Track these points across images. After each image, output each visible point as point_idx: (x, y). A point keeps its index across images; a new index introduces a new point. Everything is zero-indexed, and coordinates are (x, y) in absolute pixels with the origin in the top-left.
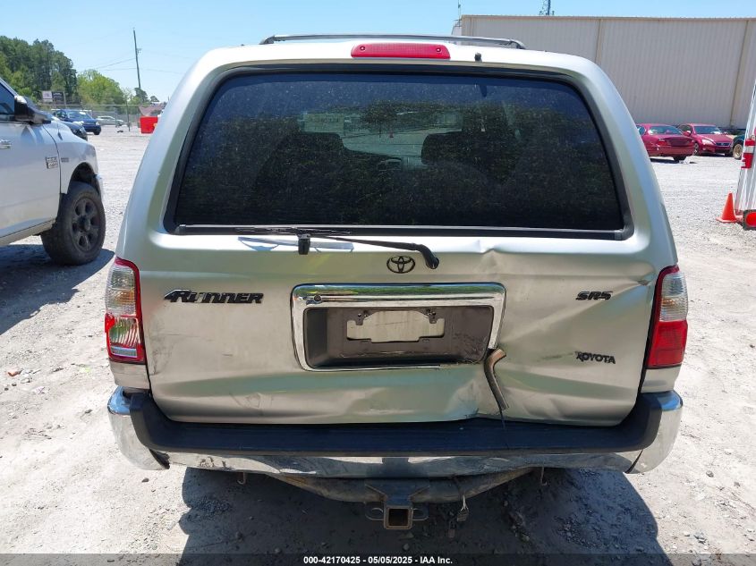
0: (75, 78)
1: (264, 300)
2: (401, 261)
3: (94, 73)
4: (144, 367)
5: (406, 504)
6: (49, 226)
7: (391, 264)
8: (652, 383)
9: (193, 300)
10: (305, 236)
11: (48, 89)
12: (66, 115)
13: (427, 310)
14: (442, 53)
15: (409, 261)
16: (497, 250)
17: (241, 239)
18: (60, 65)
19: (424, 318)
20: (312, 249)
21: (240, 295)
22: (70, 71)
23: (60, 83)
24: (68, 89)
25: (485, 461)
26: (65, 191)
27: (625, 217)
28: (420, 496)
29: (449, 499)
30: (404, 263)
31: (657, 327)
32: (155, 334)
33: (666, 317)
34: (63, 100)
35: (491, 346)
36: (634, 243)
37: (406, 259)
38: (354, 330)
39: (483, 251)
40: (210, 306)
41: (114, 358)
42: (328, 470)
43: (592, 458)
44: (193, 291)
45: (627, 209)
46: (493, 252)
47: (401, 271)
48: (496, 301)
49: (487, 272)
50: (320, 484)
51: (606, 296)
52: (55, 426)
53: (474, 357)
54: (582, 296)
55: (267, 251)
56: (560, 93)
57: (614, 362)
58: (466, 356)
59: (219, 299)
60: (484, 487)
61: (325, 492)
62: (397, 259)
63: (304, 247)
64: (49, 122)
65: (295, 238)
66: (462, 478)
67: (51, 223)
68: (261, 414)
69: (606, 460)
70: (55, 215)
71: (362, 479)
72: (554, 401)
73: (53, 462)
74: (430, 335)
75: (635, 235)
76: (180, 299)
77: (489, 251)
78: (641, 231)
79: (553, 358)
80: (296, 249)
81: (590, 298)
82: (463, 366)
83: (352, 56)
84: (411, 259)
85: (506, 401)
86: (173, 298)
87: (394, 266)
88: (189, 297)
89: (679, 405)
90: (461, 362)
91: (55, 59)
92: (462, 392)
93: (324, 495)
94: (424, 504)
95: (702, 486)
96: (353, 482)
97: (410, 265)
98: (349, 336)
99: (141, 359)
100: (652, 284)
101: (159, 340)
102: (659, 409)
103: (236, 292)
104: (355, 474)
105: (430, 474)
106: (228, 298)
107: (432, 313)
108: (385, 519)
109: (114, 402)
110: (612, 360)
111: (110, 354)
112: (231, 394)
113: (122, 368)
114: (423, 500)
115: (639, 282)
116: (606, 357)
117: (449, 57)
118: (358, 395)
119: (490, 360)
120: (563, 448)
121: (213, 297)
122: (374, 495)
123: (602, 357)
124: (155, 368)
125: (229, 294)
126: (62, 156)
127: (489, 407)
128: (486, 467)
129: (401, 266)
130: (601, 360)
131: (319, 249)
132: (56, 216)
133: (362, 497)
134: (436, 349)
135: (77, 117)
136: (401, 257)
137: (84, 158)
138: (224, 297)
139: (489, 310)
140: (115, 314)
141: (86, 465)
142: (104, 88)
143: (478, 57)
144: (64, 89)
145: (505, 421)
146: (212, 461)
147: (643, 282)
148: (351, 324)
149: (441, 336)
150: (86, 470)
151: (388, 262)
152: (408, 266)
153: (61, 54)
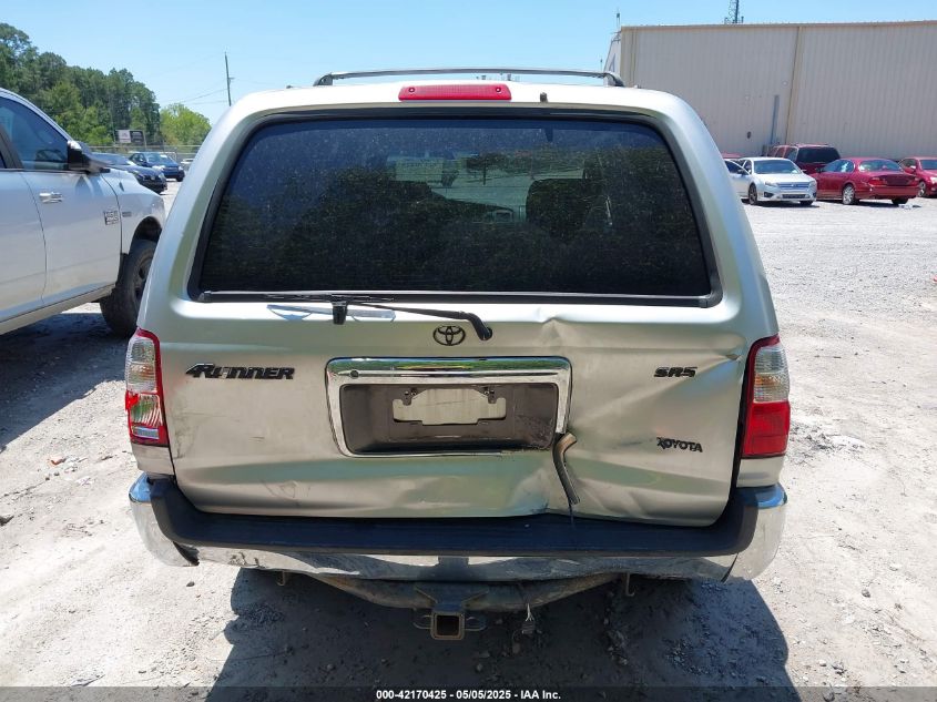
0: (158, 115)
1: (295, 376)
2: (449, 332)
3: (181, 108)
4: (167, 449)
5: (457, 610)
6: (108, 291)
7: (438, 335)
8: (748, 476)
9: (217, 375)
10: (340, 304)
11: (127, 127)
12: (144, 159)
13: (485, 388)
14: (502, 93)
15: (457, 333)
16: (557, 319)
17: (270, 307)
18: (141, 99)
19: (481, 398)
20: (348, 318)
21: (268, 370)
22: (151, 104)
23: (140, 119)
24: (150, 128)
25: (552, 564)
26: (127, 250)
27: (712, 280)
28: (477, 603)
29: (511, 607)
30: (453, 334)
31: (751, 409)
32: (177, 413)
33: (761, 396)
34: (142, 140)
35: (558, 430)
36: (723, 312)
37: (455, 330)
38: (401, 411)
39: (542, 320)
40: (236, 382)
41: (136, 440)
42: (373, 571)
43: (678, 563)
44: (218, 365)
45: (715, 270)
46: (554, 321)
47: (449, 343)
48: (560, 378)
49: (549, 345)
50: (363, 586)
51: (690, 372)
52: (98, 522)
53: (541, 442)
54: (661, 373)
55: (299, 321)
56: (640, 136)
57: (701, 451)
58: (533, 442)
59: (246, 374)
60: (553, 595)
61: (369, 596)
62: (444, 330)
63: (339, 315)
64: (108, 171)
65: (329, 306)
66: (526, 583)
67: (110, 288)
68: (297, 505)
69: (696, 567)
70: (114, 278)
71: (413, 582)
72: (633, 495)
73: (90, 562)
74: (490, 416)
75: (723, 302)
76: (203, 375)
77: (550, 320)
78: (729, 296)
79: (631, 444)
80: (331, 317)
81: (670, 375)
82: (529, 453)
83: (400, 99)
84: (461, 330)
85: (578, 494)
86: (195, 372)
87: (442, 338)
88: (212, 372)
89: (782, 501)
90: (527, 448)
91: (134, 92)
92: (529, 483)
93: (370, 600)
94: (482, 612)
95: (852, 607)
96: (402, 585)
97: (460, 336)
98: (396, 417)
99: (164, 441)
100: (742, 358)
101: (182, 420)
102: (755, 506)
103: (264, 366)
104: (403, 576)
105: (490, 577)
106: (255, 372)
107: (490, 391)
108: (433, 627)
109: (137, 489)
110: (698, 448)
111: (131, 435)
112: (263, 482)
113: (144, 451)
114: (480, 608)
115: (728, 356)
116: (691, 444)
117: (510, 98)
118: (406, 485)
119: (560, 448)
120: (640, 551)
121: (239, 372)
122: (424, 601)
123: (686, 444)
124: (178, 451)
125: (256, 369)
126: (123, 209)
127: (558, 501)
128: (553, 571)
129: (449, 337)
130: (685, 448)
131: (358, 318)
132: (116, 279)
133: (411, 602)
134: (498, 433)
135: (157, 161)
136: (450, 328)
137: (150, 211)
138: (251, 372)
139: (552, 388)
140: (136, 391)
141: (127, 566)
142: (192, 125)
143: (543, 98)
144: (145, 127)
145: (575, 518)
146: (244, 557)
147: (732, 357)
148: (398, 404)
149: (503, 419)
150: (126, 572)
151: (434, 334)
152: (457, 338)
153: (142, 85)
